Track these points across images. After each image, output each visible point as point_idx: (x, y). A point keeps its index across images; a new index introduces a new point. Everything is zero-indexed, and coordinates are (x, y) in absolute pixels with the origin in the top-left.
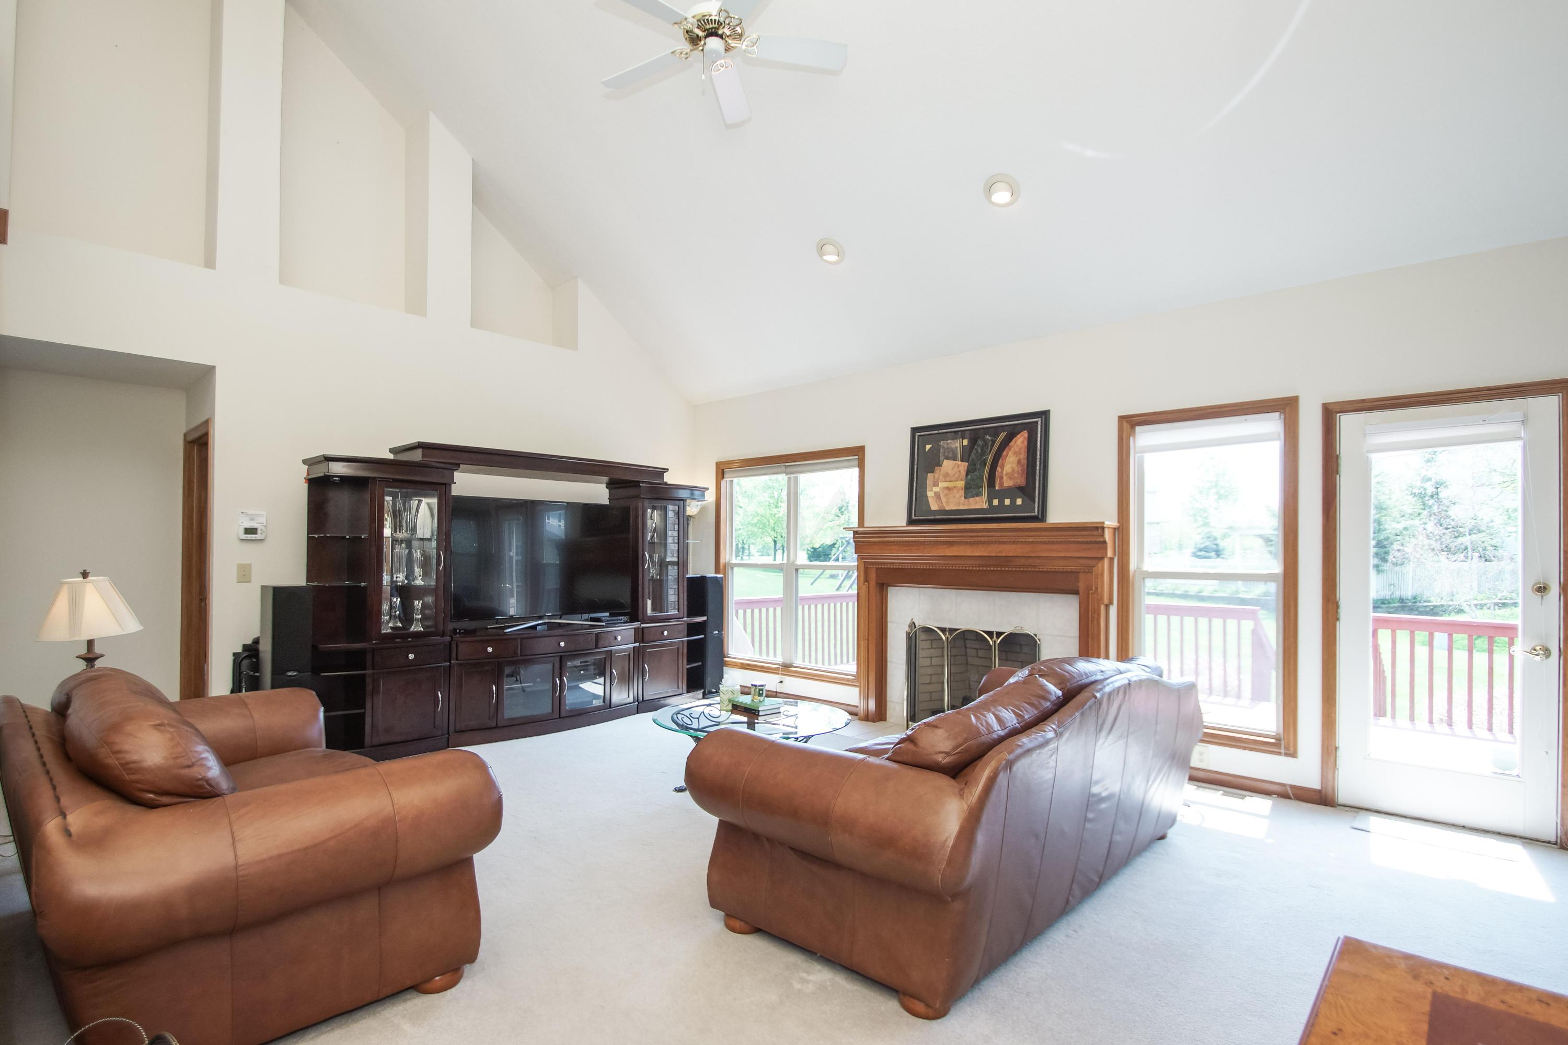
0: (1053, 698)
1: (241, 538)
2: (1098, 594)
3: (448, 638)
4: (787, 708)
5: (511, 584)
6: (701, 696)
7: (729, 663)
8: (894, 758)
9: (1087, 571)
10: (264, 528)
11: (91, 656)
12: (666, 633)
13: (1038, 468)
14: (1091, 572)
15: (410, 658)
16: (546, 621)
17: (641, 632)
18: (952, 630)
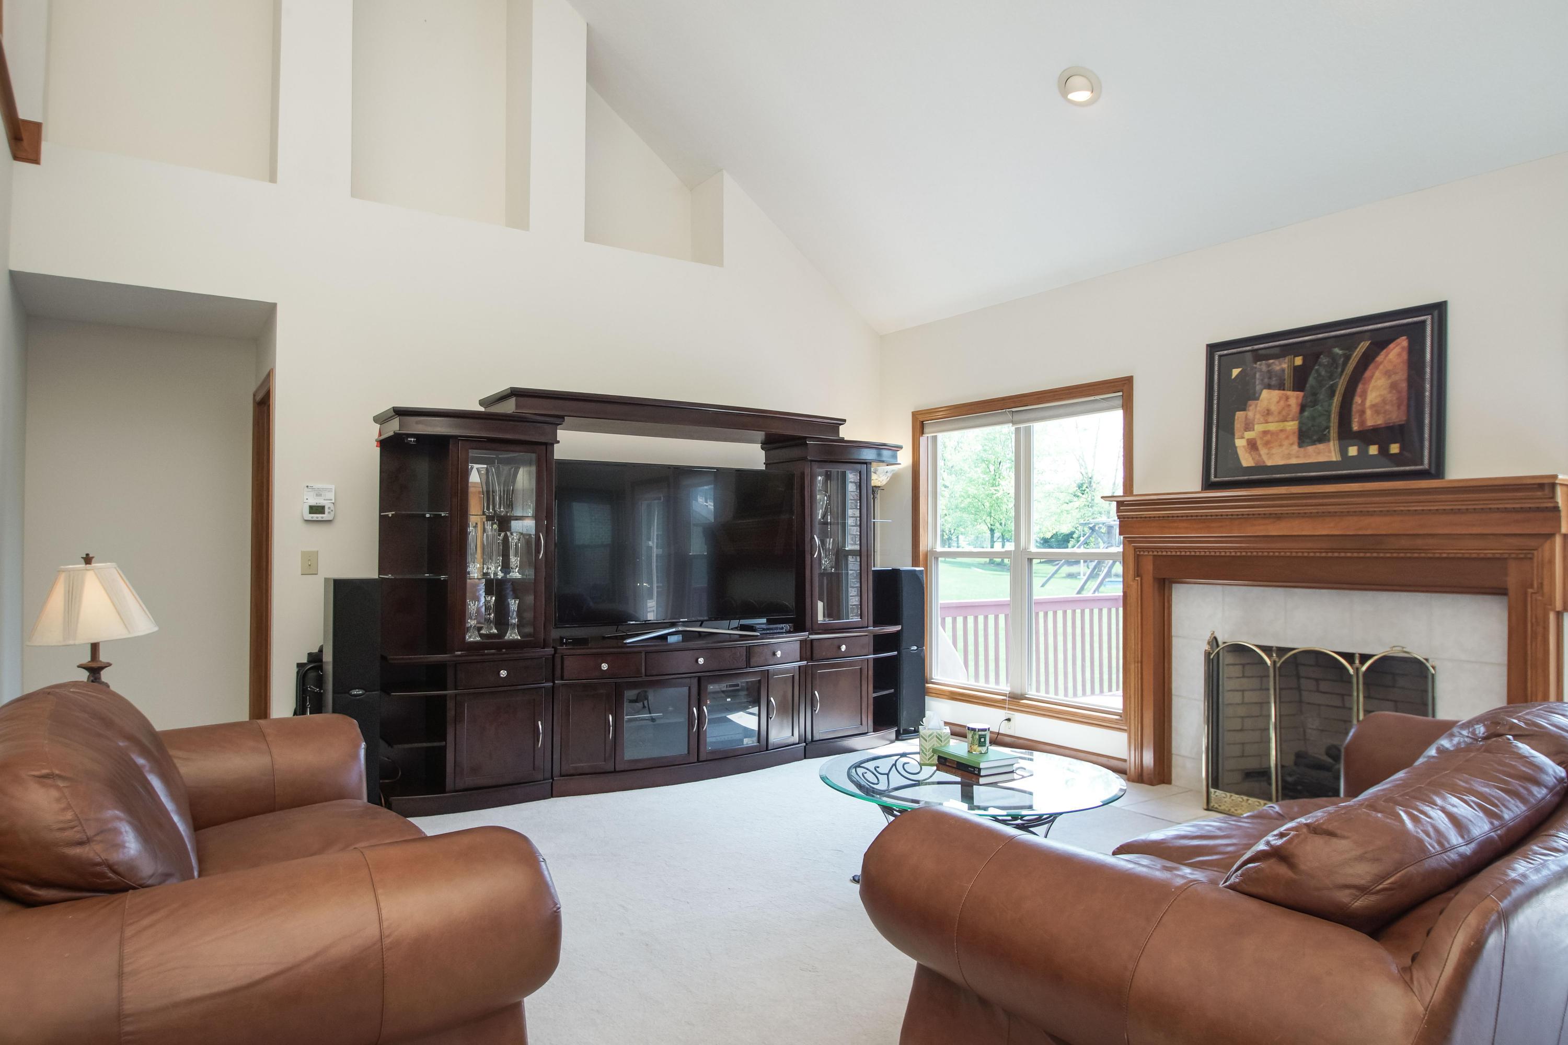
0: (1550, 780)
1: (305, 519)
2: (1543, 595)
3: (549, 651)
4: (1022, 763)
5: (650, 582)
6: (893, 736)
7: (931, 691)
8: (1246, 888)
9: (1522, 556)
10: (332, 506)
11: (94, 665)
12: (843, 648)
13: (1427, 394)
14: (1531, 559)
15: (502, 676)
16: (680, 629)
17: (809, 646)
18: (1282, 651)
